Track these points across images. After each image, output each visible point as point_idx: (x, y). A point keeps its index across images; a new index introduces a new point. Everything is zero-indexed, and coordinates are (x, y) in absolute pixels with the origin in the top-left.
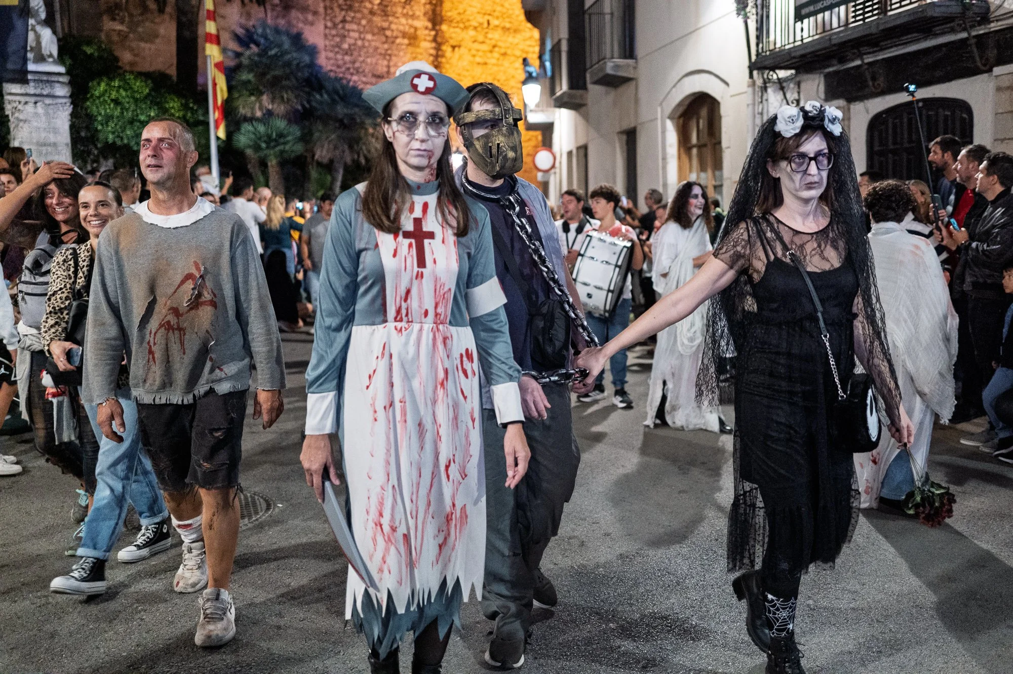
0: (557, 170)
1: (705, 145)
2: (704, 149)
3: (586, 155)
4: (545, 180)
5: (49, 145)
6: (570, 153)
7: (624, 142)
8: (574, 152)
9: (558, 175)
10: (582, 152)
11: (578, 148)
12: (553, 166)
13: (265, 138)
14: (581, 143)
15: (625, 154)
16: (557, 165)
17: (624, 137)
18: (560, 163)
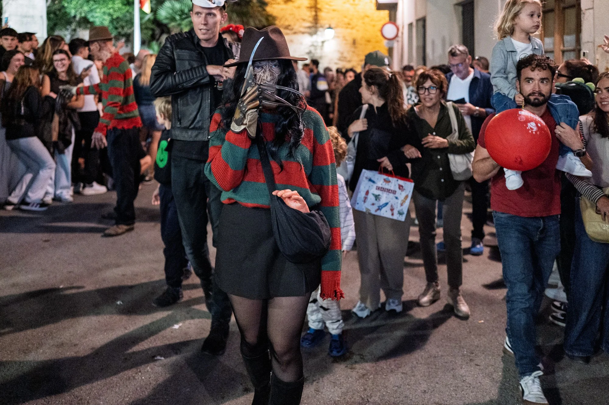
0: (399, 39)
1: (552, 11)
2: (550, 15)
3: (424, 27)
4: (390, 46)
5: (29, 17)
6: (411, 25)
7: (460, 13)
8: (414, 24)
9: (400, 43)
10: (421, 23)
11: (418, 21)
12: (397, 36)
13: (179, 13)
14: (420, 16)
15: (461, 24)
16: (400, 34)
17: (460, 9)
18: (402, 33)
